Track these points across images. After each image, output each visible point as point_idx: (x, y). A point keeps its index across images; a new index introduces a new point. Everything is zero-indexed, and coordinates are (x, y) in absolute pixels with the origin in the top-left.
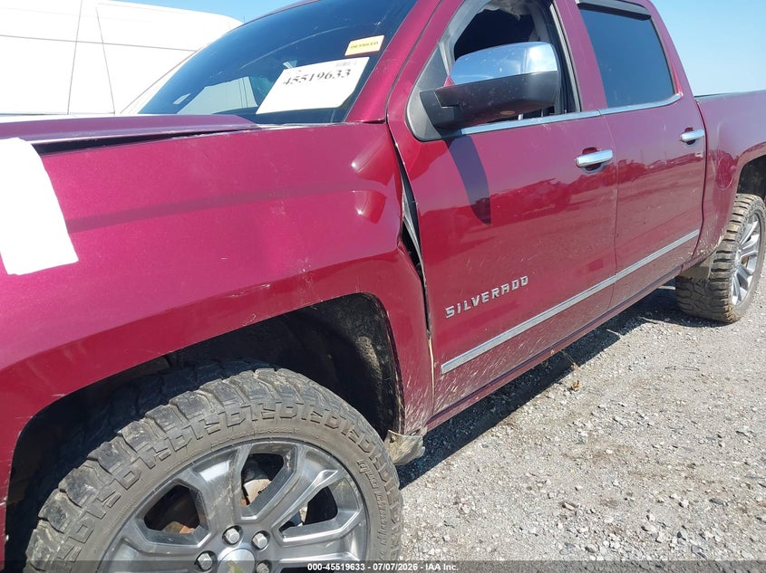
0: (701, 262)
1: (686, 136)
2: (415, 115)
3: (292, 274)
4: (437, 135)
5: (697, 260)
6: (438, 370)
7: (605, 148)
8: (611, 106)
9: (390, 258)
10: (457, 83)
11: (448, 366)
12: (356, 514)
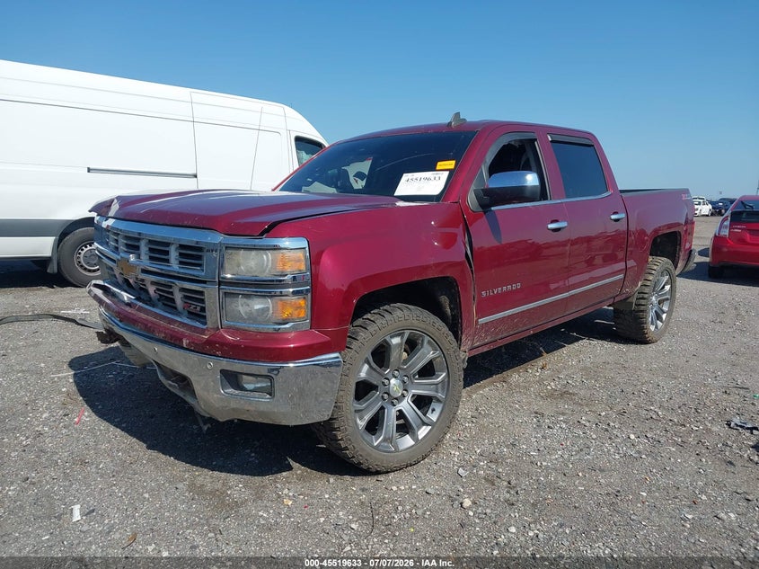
0: (628, 298)
1: (613, 217)
2: (471, 200)
3: (428, 264)
4: (480, 209)
5: (624, 296)
6: (477, 321)
7: (564, 220)
8: (568, 197)
9: (461, 264)
10: (491, 186)
11: (482, 321)
12: (444, 374)
